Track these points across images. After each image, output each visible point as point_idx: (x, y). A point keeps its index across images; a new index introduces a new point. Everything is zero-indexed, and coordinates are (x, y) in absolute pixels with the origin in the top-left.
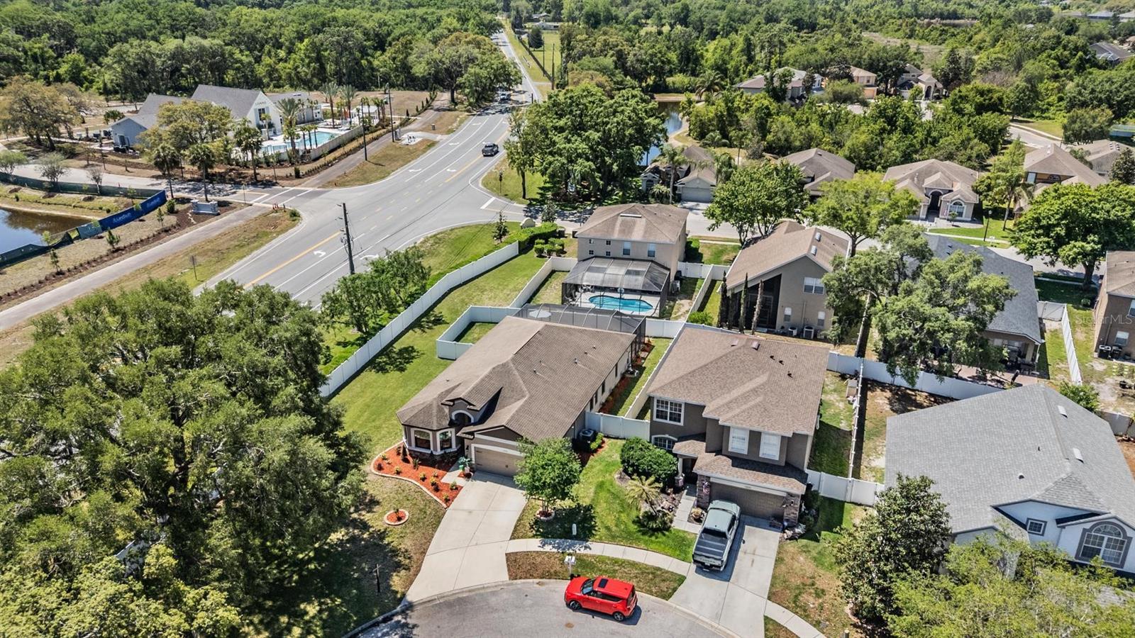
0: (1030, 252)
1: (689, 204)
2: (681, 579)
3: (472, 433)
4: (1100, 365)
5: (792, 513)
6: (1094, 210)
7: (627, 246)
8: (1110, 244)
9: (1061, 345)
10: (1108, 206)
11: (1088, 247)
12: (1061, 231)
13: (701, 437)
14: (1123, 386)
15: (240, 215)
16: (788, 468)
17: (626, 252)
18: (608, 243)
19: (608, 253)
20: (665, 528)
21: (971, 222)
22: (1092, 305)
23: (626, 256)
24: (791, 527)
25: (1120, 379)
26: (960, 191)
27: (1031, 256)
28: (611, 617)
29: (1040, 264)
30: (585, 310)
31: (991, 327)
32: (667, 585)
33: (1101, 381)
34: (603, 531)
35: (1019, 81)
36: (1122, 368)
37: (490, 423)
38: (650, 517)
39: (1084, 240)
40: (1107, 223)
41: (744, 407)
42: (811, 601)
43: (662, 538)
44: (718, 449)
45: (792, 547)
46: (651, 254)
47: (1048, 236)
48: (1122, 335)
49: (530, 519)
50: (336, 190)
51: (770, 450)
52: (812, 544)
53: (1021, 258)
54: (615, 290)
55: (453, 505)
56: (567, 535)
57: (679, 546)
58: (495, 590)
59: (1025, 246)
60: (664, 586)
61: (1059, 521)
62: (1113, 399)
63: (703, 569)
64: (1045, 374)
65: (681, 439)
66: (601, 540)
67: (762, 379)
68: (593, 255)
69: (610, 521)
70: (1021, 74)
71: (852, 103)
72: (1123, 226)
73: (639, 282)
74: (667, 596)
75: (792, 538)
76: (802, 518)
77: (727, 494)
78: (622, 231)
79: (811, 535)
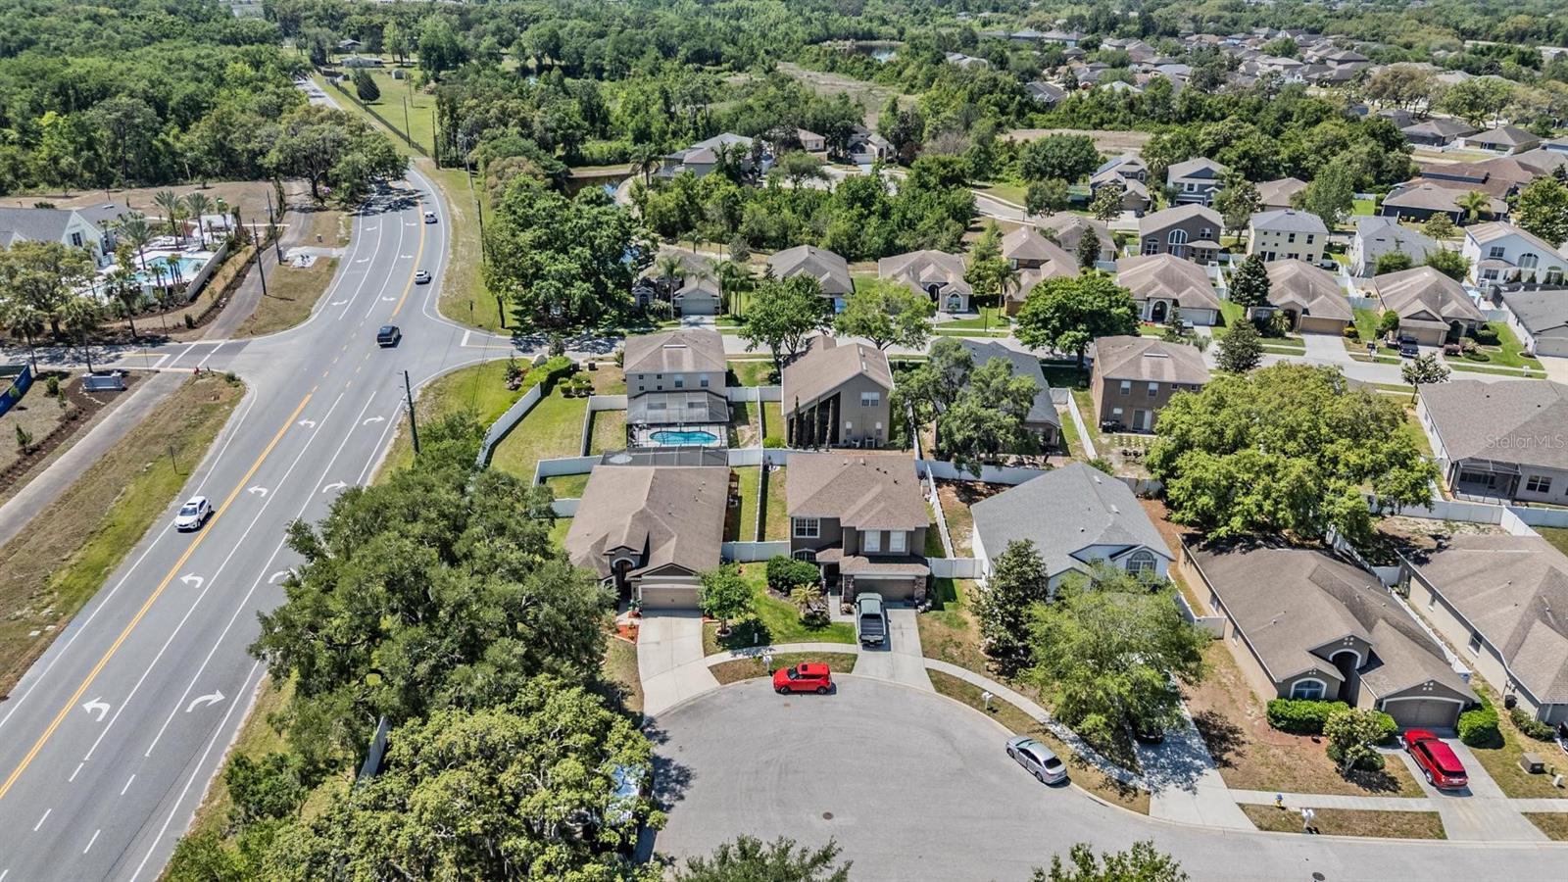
0: (1034, 343)
1: (692, 318)
2: (855, 657)
3: (639, 576)
4: (1105, 439)
5: (920, 591)
6: (1080, 302)
7: (679, 378)
8: (1096, 332)
9: (1072, 425)
10: (1091, 298)
11: (1080, 335)
12: (1055, 323)
13: (838, 544)
14: (1125, 453)
15: (154, 386)
16: (912, 557)
17: (679, 384)
18: (659, 377)
19: (660, 388)
20: (826, 623)
21: (969, 312)
22: (1087, 386)
23: (679, 388)
24: (922, 603)
25: (1122, 448)
26: (954, 284)
27: (1034, 347)
28: (816, 692)
29: (1042, 352)
30: (648, 450)
31: (1028, 419)
32: (849, 663)
33: (1108, 452)
34: (778, 636)
35: (970, 142)
36: (1121, 438)
37: (652, 565)
38: (813, 617)
39: (1075, 329)
40: (1092, 312)
41: (873, 513)
42: (956, 653)
43: (827, 631)
44: (855, 551)
45: (926, 618)
46: (704, 384)
47: (1045, 328)
48: (1118, 411)
49: (712, 639)
50: (255, 339)
51: (898, 544)
52: (940, 613)
53: (1026, 350)
54: (674, 425)
55: (640, 639)
56: (750, 644)
57: (845, 634)
58: (715, 695)
59: (1027, 338)
60: (844, 664)
61: (1111, 556)
62: (1120, 466)
63: (867, 645)
64: (1067, 454)
65: (819, 550)
66: (779, 642)
67: (877, 489)
68: (643, 392)
69: (780, 626)
70: (973, 134)
71: (812, 177)
72: (1104, 315)
73: (702, 413)
74: (849, 671)
75: (925, 611)
76: (928, 596)
77: (869, 586)
78: (671, 364)
79: (938, 606)
